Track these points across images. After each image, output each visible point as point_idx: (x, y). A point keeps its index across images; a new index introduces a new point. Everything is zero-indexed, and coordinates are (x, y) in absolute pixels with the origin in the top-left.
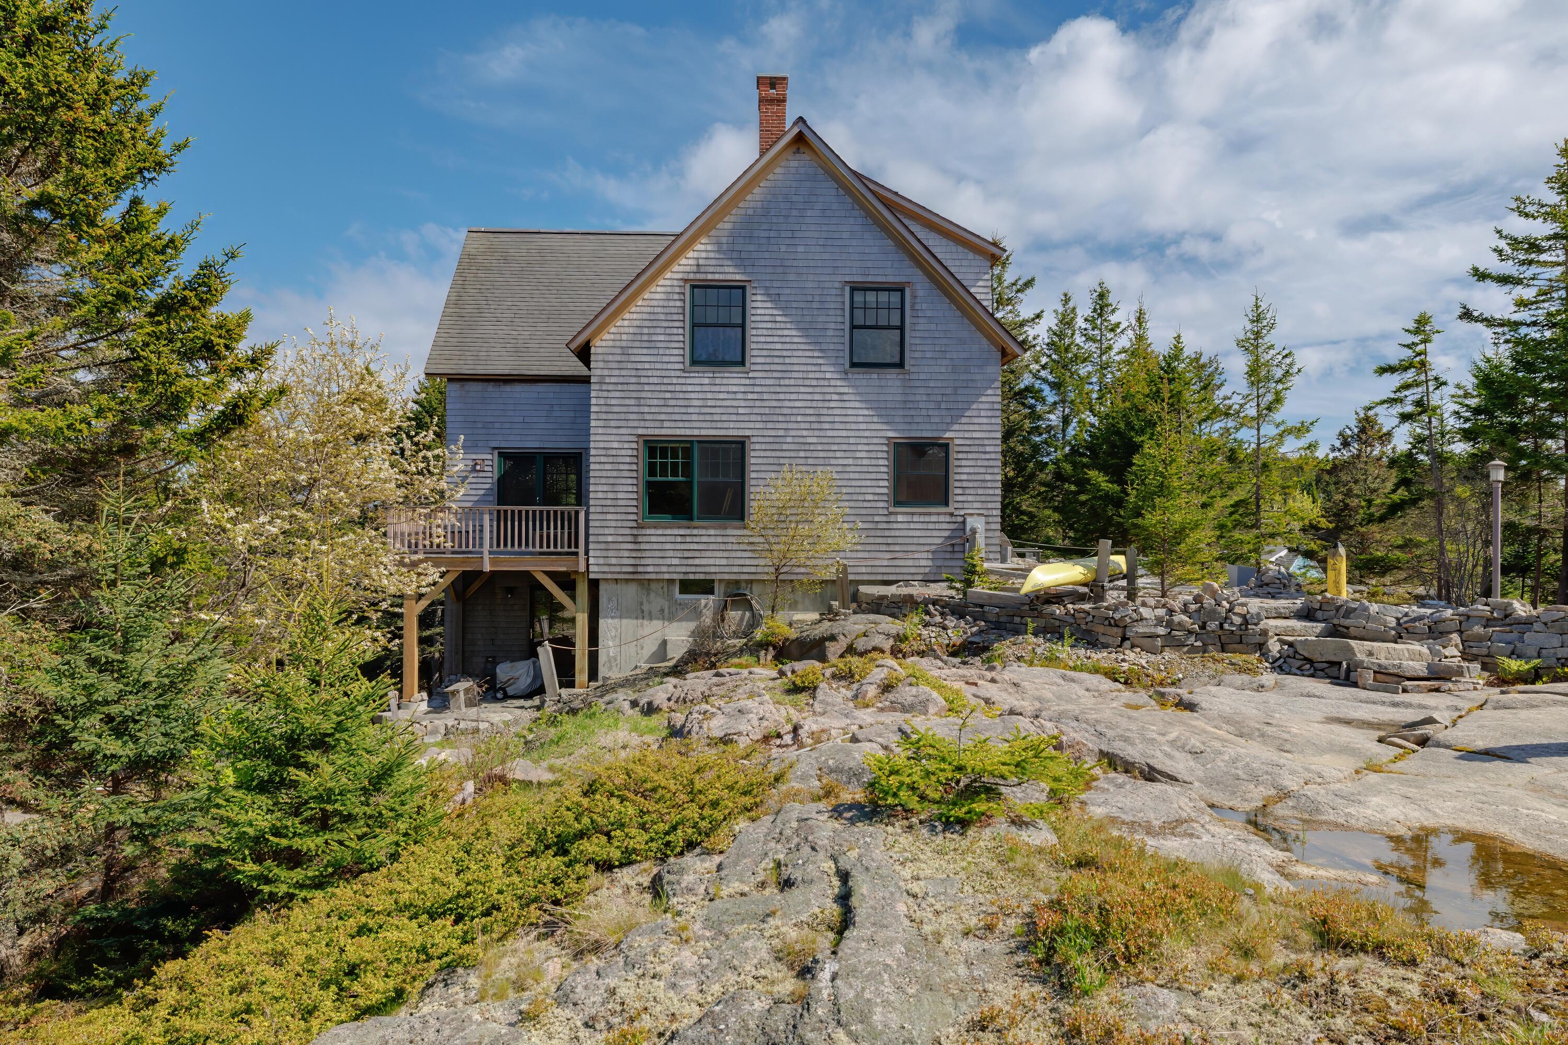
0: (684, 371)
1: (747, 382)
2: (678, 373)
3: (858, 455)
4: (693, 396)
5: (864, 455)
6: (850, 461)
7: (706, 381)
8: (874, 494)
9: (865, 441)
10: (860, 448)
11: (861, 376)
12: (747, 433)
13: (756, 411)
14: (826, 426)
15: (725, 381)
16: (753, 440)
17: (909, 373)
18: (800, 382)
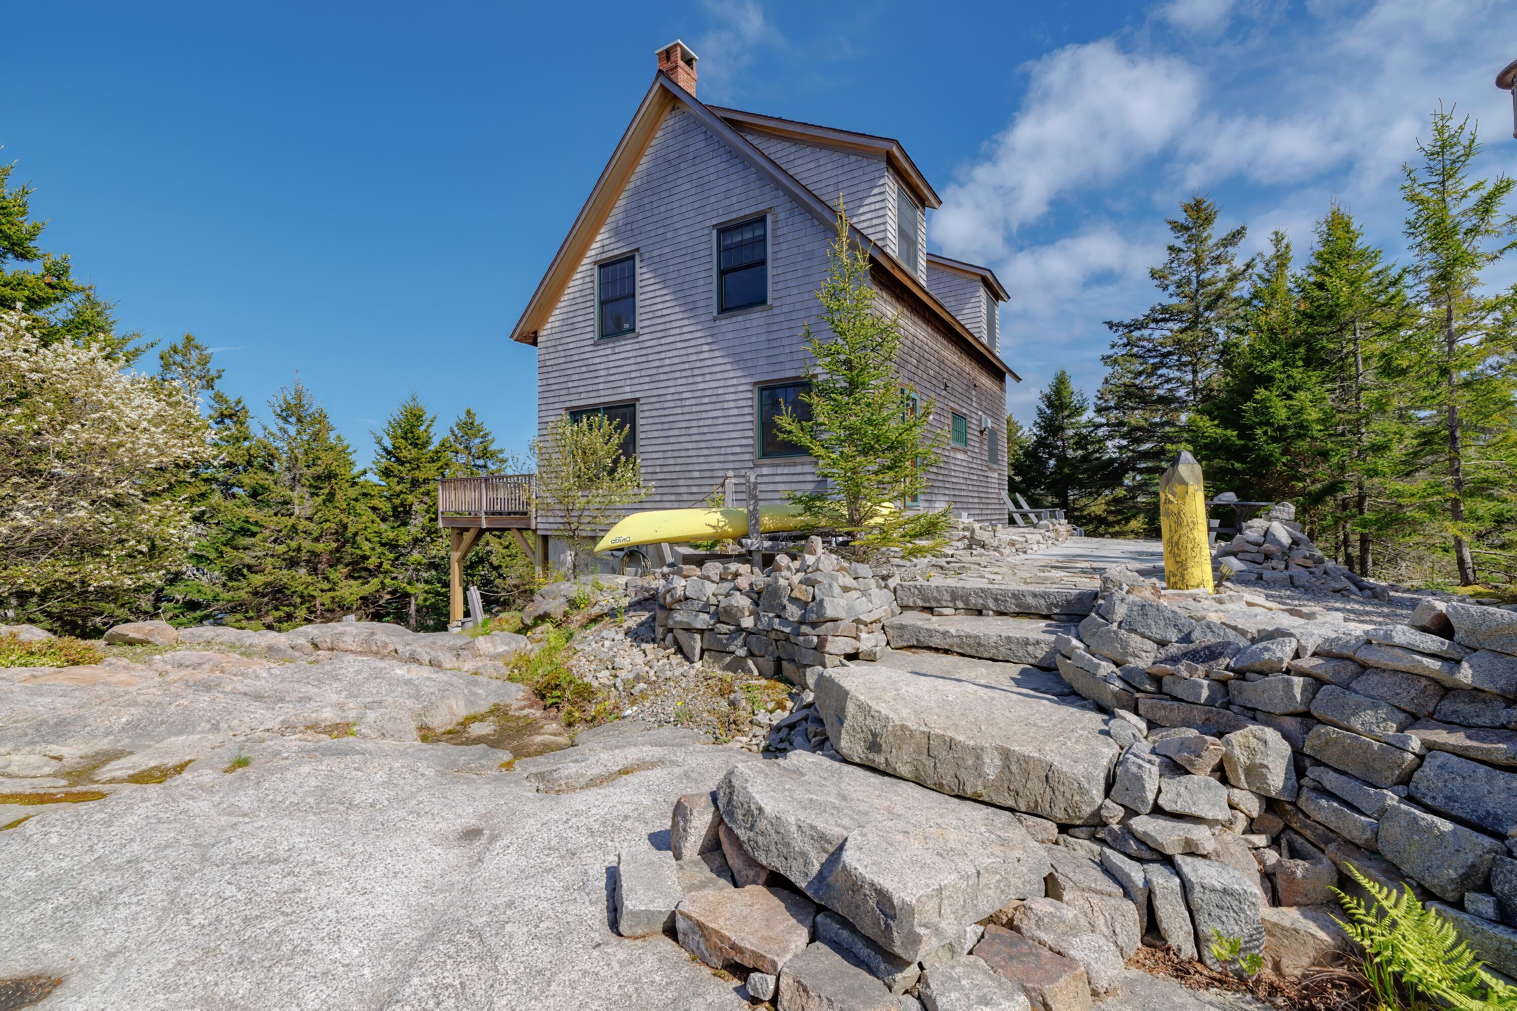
0: (595, 345)
1: (637, 346)
2: (592, 348)
3: (726, 405)
4: (598, 367)
5: (732, 404)
6: (720, 413)
7: (609, 351)
8: (741, 446)
9: (732, 389)
10: (727, 397)
11: (728, 321)
12: (638, 395)
13: (643, 373)
14: (699, 379)
15: (622, 349)
16: (642, 401)
17: (771, 308)
18: (678, 338)
